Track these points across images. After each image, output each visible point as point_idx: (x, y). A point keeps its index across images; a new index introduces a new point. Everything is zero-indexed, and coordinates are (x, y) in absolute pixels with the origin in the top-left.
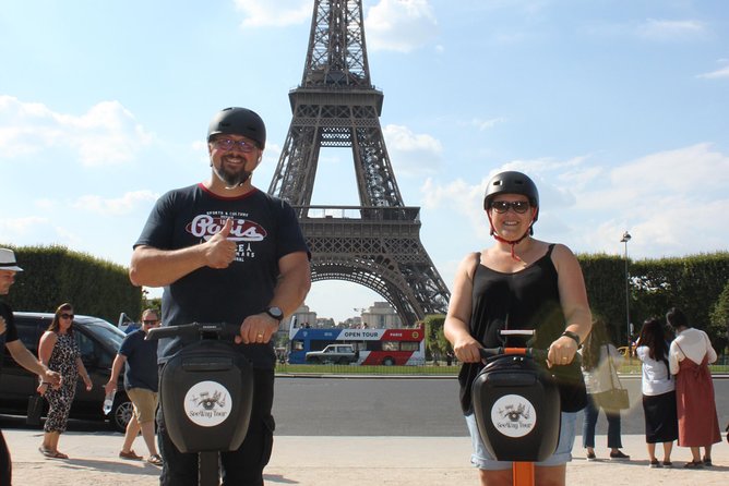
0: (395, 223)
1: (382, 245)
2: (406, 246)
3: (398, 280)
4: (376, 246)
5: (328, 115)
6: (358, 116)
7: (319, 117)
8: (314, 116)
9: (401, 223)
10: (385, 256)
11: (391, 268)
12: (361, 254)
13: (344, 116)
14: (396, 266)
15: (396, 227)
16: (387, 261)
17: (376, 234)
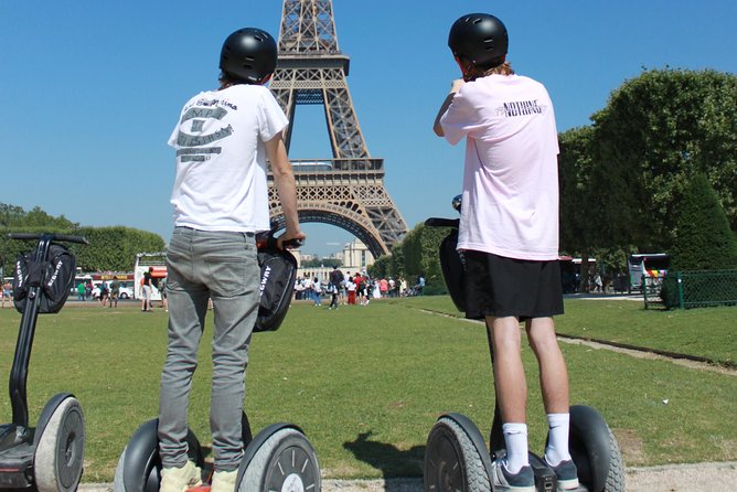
0: (362, 172)
1: (351, 192)
2: (372, 192)
3: (366, 223)
4: (346, 193)
5: (301, 79)
6: (327, 78)
7: (293, 80)
8: (288, 79)
9: (367, 172)
10: (354, 202)
11: (360, 212)
12: (333, 201)
13: (315, 78)
14: (364, 210)
15: (363, 177)
16: (356, 206)
17: (346, 182)
